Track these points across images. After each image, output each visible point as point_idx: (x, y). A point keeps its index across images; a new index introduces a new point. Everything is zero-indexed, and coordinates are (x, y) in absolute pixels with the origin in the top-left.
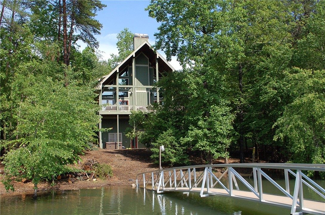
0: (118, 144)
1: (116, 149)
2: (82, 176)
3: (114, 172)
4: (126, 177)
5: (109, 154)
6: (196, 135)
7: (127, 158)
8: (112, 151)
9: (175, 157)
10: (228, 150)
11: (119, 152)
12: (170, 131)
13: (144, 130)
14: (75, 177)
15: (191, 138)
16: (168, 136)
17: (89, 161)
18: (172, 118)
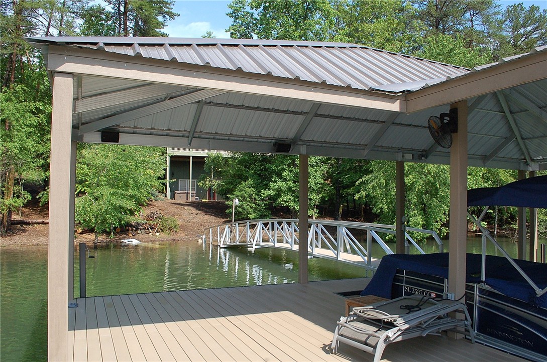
0: (190, 194)
1: (187, 200)
2: (144, 229)
3: (181, 227)
4: (194, 233)
5: (177, 206)
6: (279, 188)
7: (200, 212)
8: (182, 202)
9: (254, 212)
10: (317, 207)
11: (192, 204)
12: (250, 181)
13: (220, 179)
14: (135, 231)
15: (273, 191)
16: (247, 188)
17: (152, 213)
18: (256, 165)
